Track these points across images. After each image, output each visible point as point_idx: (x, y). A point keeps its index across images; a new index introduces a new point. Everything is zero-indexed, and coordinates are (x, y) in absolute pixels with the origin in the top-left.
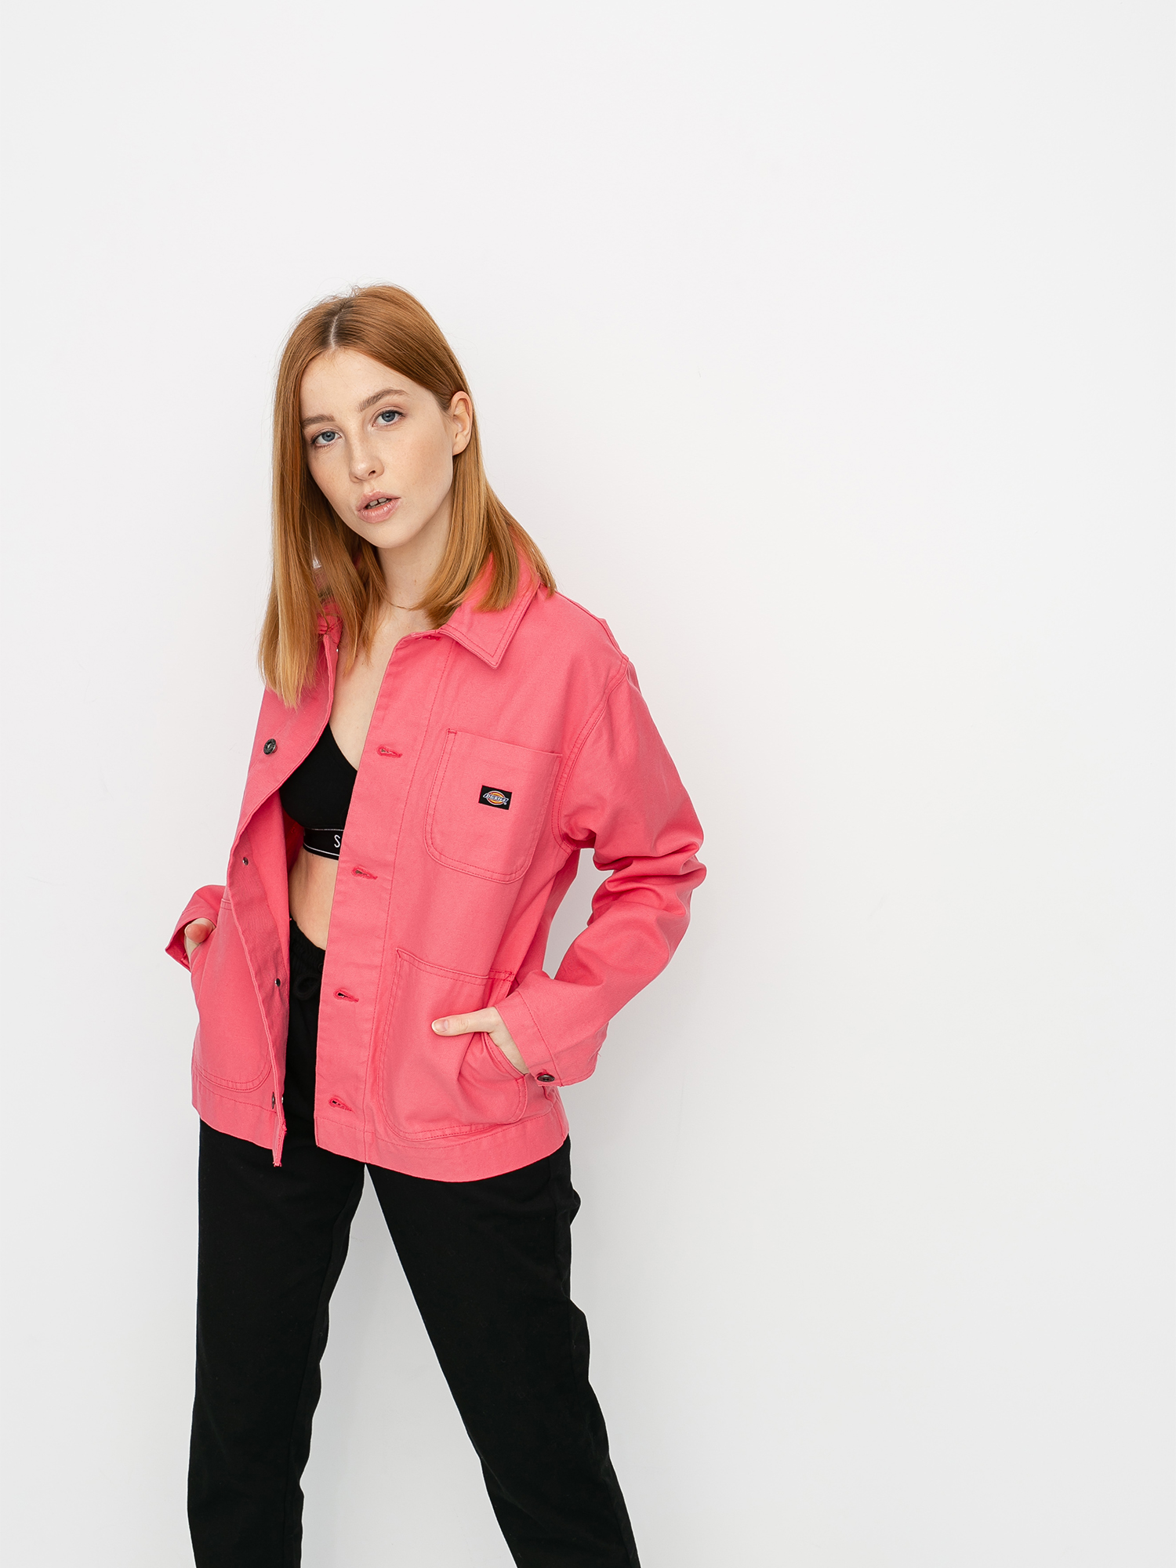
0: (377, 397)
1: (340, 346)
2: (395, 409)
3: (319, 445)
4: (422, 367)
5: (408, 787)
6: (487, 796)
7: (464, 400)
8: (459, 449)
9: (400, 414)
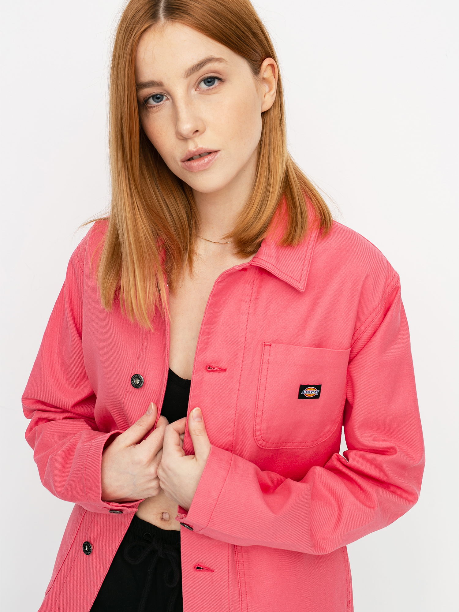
0: (201, 64)
1: (168, 20)
2: (216, 75)
3: (149, 105)
4: (239, 38)
5: (236, 396)
6: (305, 392)
7: (272, 65)
8: (266, 107)
9: (220, 79)
